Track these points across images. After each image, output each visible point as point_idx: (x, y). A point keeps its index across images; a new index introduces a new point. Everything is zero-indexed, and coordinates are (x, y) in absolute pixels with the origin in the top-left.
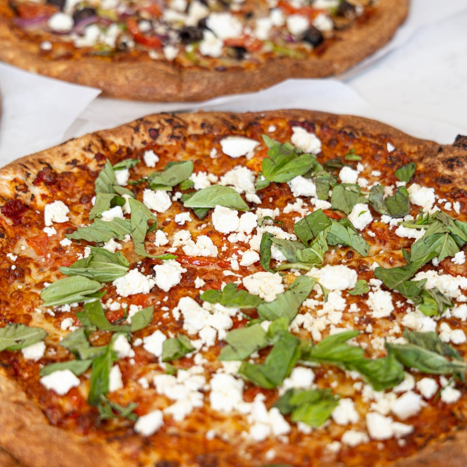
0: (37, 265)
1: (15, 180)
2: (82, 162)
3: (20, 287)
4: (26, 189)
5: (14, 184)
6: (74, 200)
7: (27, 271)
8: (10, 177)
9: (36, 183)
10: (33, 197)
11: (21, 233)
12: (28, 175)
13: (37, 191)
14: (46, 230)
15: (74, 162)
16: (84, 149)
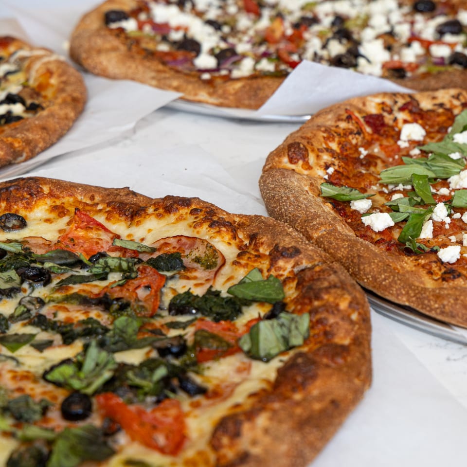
0: (383, 162)
1: (383, 103)
2: (448, 106)
3: (364, 172)
4: (391, 112)
5: (381, 106)
6: (432, 130)
7: (374, 164)
8: (379, 100)
9: (402, 109)
10: (395, 120)
11: (377, 140)
12: (396, 102)
13: (401, 116)
14: (399, 143)
15: (441, 105)
16: (453, 97)
